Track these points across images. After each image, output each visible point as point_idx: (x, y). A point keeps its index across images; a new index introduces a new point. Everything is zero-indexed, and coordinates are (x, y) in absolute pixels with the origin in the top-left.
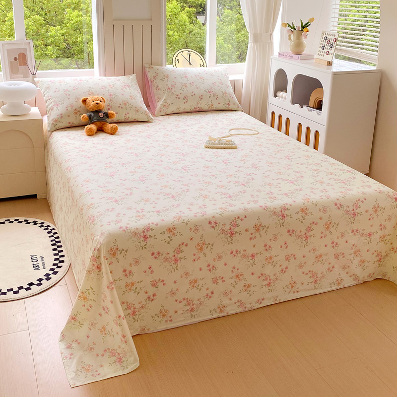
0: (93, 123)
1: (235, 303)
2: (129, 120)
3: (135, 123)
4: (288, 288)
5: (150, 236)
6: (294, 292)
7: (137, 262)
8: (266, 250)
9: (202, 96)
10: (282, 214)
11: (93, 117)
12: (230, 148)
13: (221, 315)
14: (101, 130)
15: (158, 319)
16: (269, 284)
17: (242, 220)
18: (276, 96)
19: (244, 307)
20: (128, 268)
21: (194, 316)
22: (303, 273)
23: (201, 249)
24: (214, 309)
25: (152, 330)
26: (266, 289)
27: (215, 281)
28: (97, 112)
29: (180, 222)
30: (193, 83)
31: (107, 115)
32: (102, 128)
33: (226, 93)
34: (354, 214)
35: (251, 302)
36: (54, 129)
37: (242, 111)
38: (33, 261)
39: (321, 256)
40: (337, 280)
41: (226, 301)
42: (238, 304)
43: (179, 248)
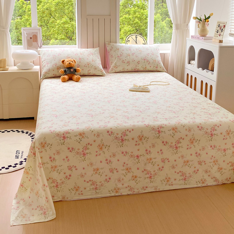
0: (66, 75)
1: (126, 187)
2: (91, 74)
3: (94, 76)
4: (164, 181)
5: (67, 137)
6: (170, 185)
7: (58, 153)
8: (147, 153)
9: (139, 61)
10: (159, 130)
11: (67, 71)
12: (145, 92)
13: (117, 194)
14: (70, 79)
15: (74, 192)
16: (150, 177)
17: (130, 132)
18: (189, 63)
19: (133, 191)
20: (53, 156)
21: (98, 193)
22: (175, 172)
23: (101, 149)
24: (112, 190)
25: (69, 199)
26: (148, 180)
27: (111, 171)
28: (70, 68)
29: (89, 130)
30: (134, 53)
31: (75, 70)
32: (72, 77)
33: (155, 60)
34: (212, 135)
35: (138, 188)
36: (45, 77)
37: (166, 72)
38: (17, 153)
39: (188, 162)
40: (202, 180)
41: (120, 185)
42: (129, 188)
43: (86, 146)
